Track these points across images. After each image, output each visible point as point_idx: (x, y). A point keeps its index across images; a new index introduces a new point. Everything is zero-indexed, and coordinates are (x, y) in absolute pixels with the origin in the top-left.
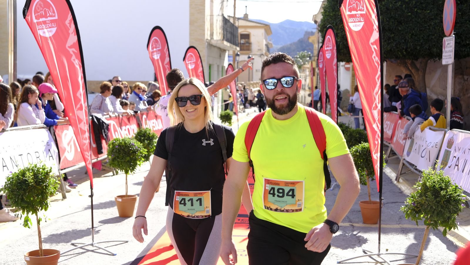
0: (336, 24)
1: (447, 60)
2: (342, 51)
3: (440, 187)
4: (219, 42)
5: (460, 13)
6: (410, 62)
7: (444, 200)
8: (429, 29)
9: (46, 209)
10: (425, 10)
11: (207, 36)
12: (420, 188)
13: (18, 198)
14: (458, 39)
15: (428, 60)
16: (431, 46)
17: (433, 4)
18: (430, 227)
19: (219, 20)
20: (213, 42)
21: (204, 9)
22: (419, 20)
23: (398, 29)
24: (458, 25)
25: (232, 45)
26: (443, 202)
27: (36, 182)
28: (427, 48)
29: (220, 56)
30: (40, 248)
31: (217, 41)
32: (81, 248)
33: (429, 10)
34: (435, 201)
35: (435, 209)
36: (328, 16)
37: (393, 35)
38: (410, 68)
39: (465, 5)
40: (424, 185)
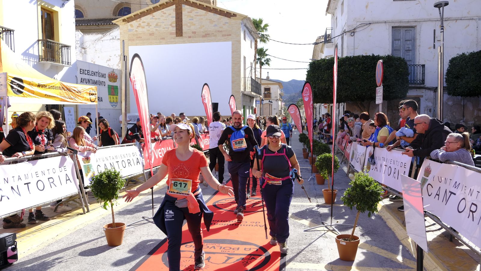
0: (315, 81)
1: (378, 101)
2: (319, 97)
3: (366, 185)
4: (249, 93)
5: (389, 73)
6: (359, 102)
7: (368, 193)
8: (370, 83)
9: (116, 198)
10: (368, 72)
11: (242, 89)
12: (353, 185)
13: (98, 191)
14: (388, 88)
15: (371, 102)
16: (371, 93)
17: (372, 68)
18: (360, 211)
19: (249, 80)
20: (245, 93)
21: (240, 74)
22: (364, 77)
23: (352, 83)
24: (388, 80)
25: (257, 95)
26: (368, 195)
27: (109, 181)
28: (369, 94)
29: (250, 101)
30: (113, 222)
31: (248, 92)
32: (146, 220)
33: (370, 72)
34: (362, 194)
35: (362, 199)
36: (310, 76)
37: (349, 87)
38: (360, 106)
39: (392, 68)
40: (355, 183)
